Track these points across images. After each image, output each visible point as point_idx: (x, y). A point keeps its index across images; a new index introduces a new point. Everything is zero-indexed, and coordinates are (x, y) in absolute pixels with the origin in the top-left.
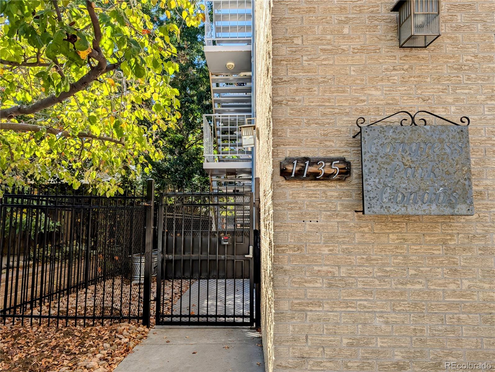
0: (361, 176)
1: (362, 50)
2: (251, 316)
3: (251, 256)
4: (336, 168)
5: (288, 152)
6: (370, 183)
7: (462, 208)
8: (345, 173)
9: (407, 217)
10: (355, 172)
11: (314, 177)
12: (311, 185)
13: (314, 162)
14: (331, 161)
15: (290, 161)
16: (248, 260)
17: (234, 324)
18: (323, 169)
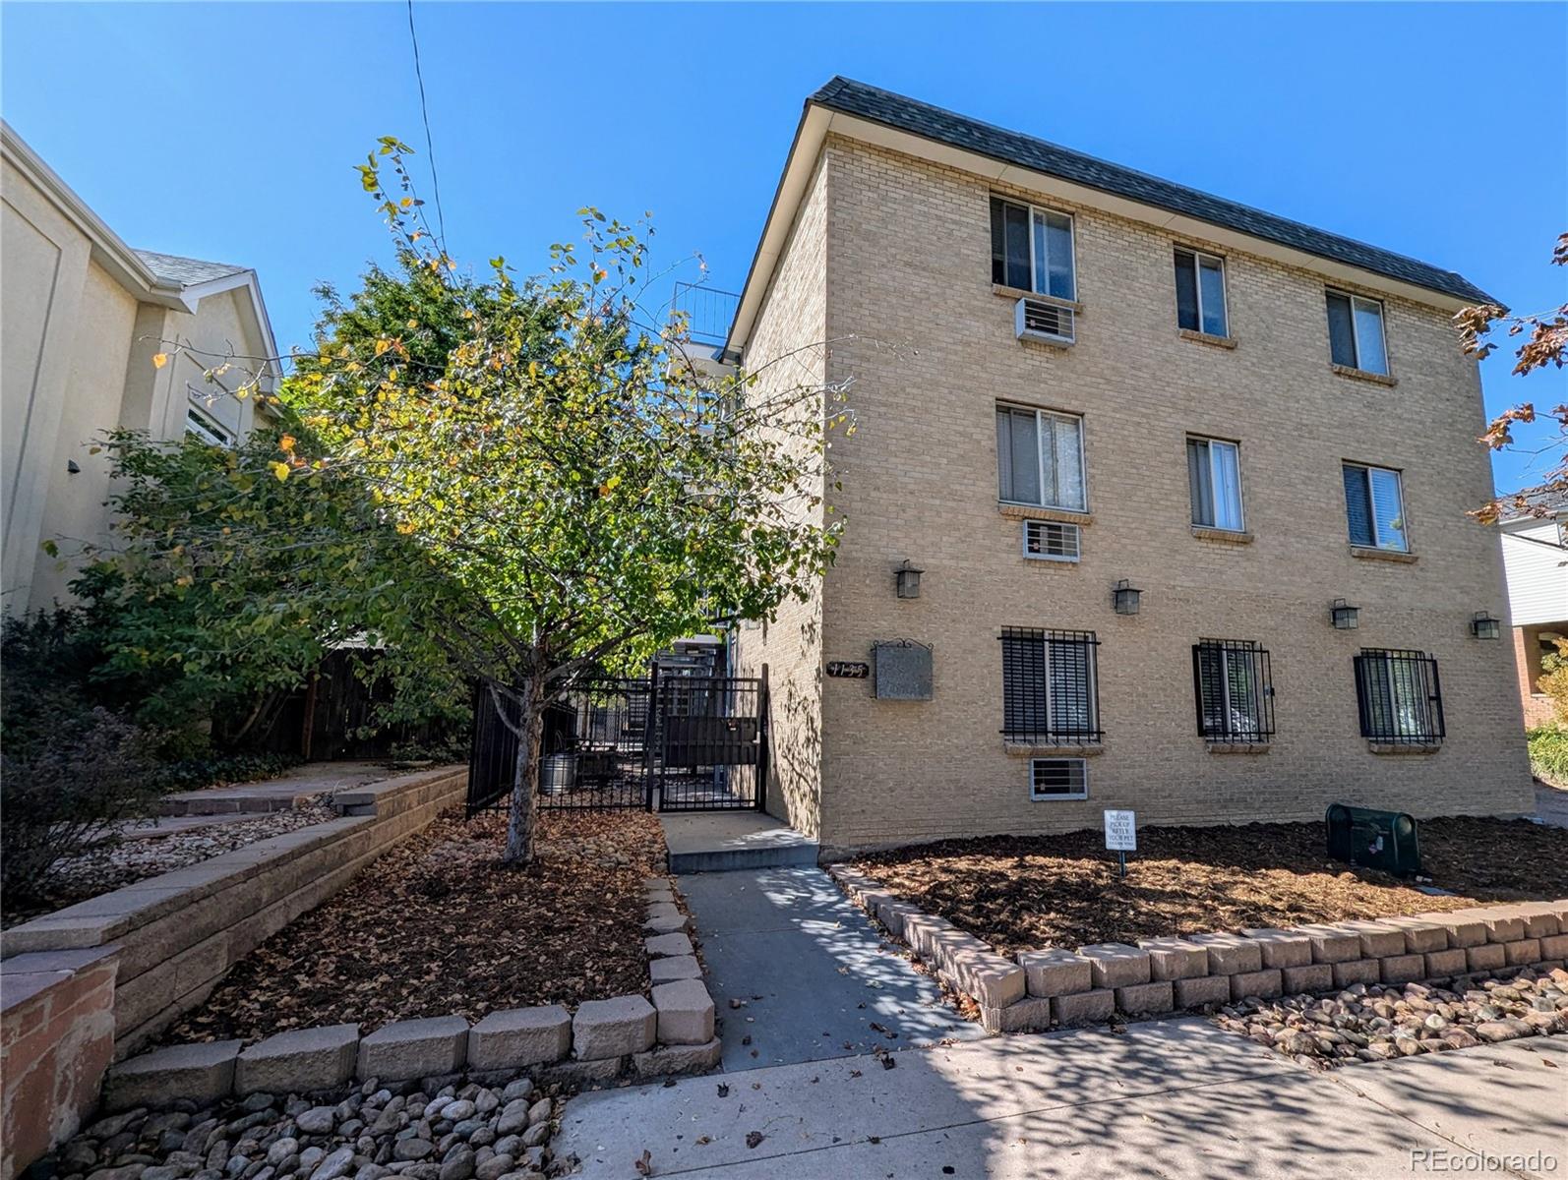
0: (875, 676)
1: (876, 595)
2: (756, 801)
3: (758, 741)
4: (860, 669)
5: (832, 658)
6: (881, 680)
7: (927, 696)
8: (865, 674)
9: (899, 701)
10: (871, 673)
11: (846, 675)
12: (845, 680)
13: (848, 665)
14: (856, 665)
15: (833, 664)
16: (755, 746)
17: (722, 809)
18: (853, 670)
